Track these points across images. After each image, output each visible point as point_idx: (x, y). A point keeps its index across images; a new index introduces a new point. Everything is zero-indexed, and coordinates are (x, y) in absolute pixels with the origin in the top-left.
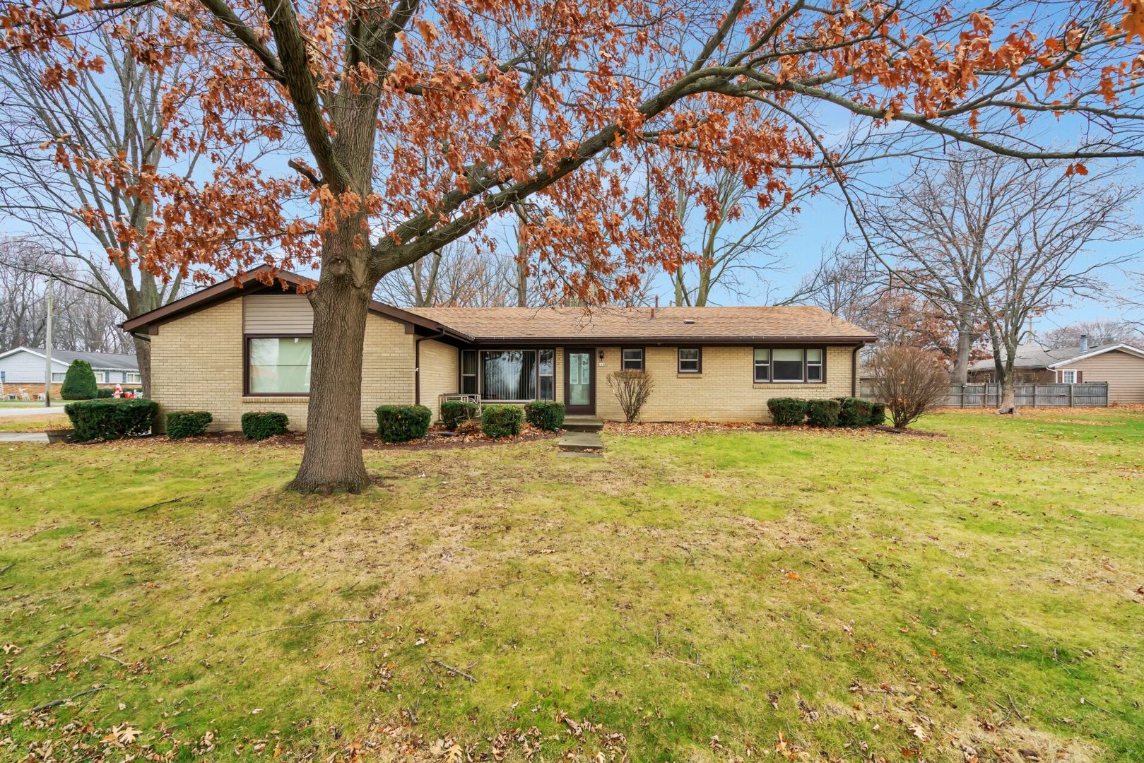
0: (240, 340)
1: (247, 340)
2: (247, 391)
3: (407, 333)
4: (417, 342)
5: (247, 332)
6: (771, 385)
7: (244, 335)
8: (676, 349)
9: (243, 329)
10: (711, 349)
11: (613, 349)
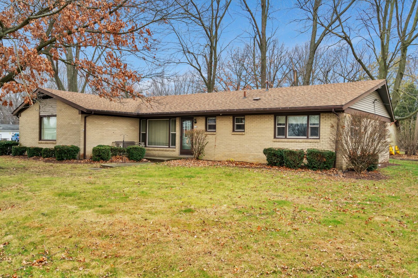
0: (38, 118)
1: (41, 118)
2: (40, 139)
3: (79, 114)
4: (85, 118)
5: (41, 115)
6: (286, 140)
7: (40, 116)
8: (231, 117)
9: (39, 113)
10: (250, 116)
11: (201, 118)
